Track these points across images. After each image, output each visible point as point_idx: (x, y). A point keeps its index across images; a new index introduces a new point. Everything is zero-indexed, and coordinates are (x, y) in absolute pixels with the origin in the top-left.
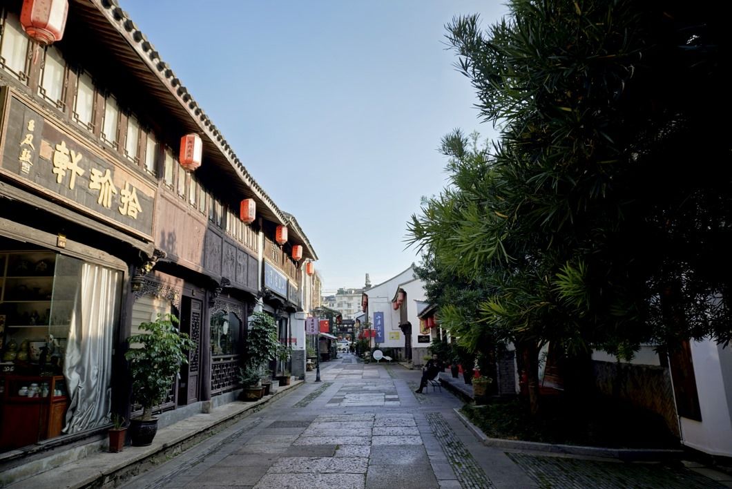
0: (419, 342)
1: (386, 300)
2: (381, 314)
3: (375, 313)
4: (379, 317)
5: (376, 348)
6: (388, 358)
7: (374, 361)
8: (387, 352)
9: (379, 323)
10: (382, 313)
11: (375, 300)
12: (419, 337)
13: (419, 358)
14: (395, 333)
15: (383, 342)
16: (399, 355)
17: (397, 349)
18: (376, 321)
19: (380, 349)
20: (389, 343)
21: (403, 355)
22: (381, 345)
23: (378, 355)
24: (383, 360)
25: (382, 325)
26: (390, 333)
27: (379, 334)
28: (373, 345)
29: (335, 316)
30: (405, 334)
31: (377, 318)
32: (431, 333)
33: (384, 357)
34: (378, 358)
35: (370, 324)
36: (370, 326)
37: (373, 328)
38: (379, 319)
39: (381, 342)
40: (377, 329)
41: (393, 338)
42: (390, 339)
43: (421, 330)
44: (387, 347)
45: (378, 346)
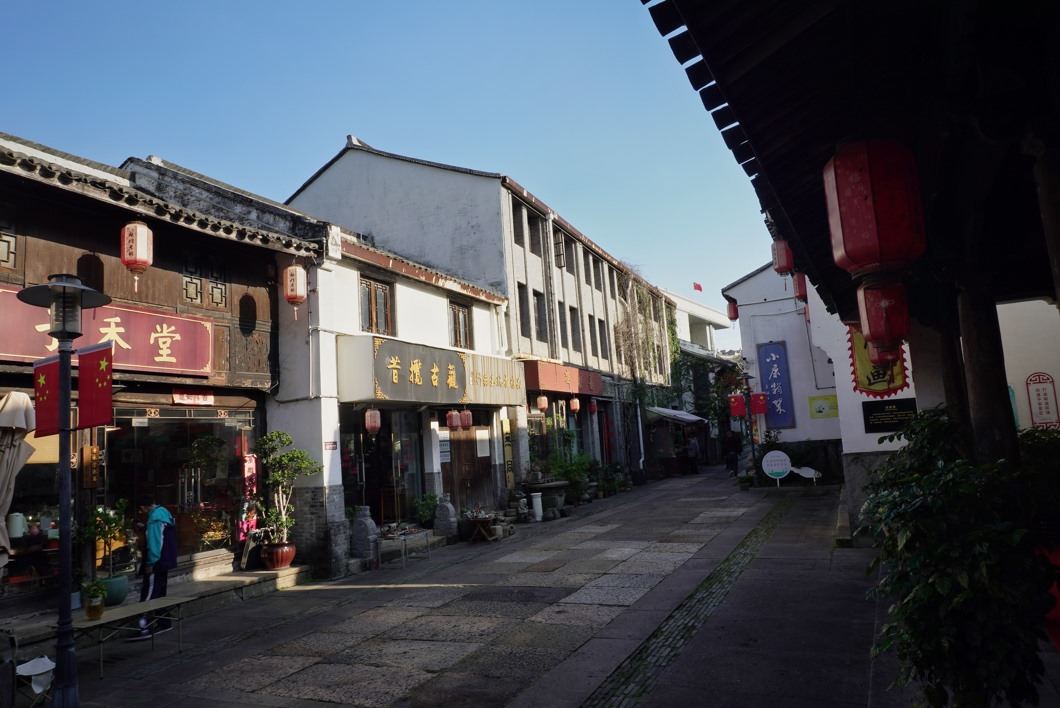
0: (870, 428)
1: (789, 306)
2: (780, 347)
3: (759, 347)
4: (774, 357)
5: (772, 445)
6: (808, 473)
7: (763, 480)
8: (801, 453)
9: (775, 372)
10: (783, 344)
11: (756, 310)
12: (868, 408)
14: (826, 398)
15: (793, 426)
18: (765, 368)
19: (783, 447)
20: (809, 428)
22: (787, 436)
23: (776, 464)
24: (792, 478)
25: (785, 378)
26: (812, 399)
27: (777, 403)
28: (760, 437)
29: (712, 370)
31: (768, 360)
32: (912, 384)
33: (796, 471)
34: (778, 474)
35: (747, 379)
36: (747, 384)
37: (760, 389)
38: (773, 362)
39: (784, 428)
40: (771, 390)
41: (820, 412)
42: (812, 417)
43: (858, 373)
44: (804, 439)
45: (776, 438)
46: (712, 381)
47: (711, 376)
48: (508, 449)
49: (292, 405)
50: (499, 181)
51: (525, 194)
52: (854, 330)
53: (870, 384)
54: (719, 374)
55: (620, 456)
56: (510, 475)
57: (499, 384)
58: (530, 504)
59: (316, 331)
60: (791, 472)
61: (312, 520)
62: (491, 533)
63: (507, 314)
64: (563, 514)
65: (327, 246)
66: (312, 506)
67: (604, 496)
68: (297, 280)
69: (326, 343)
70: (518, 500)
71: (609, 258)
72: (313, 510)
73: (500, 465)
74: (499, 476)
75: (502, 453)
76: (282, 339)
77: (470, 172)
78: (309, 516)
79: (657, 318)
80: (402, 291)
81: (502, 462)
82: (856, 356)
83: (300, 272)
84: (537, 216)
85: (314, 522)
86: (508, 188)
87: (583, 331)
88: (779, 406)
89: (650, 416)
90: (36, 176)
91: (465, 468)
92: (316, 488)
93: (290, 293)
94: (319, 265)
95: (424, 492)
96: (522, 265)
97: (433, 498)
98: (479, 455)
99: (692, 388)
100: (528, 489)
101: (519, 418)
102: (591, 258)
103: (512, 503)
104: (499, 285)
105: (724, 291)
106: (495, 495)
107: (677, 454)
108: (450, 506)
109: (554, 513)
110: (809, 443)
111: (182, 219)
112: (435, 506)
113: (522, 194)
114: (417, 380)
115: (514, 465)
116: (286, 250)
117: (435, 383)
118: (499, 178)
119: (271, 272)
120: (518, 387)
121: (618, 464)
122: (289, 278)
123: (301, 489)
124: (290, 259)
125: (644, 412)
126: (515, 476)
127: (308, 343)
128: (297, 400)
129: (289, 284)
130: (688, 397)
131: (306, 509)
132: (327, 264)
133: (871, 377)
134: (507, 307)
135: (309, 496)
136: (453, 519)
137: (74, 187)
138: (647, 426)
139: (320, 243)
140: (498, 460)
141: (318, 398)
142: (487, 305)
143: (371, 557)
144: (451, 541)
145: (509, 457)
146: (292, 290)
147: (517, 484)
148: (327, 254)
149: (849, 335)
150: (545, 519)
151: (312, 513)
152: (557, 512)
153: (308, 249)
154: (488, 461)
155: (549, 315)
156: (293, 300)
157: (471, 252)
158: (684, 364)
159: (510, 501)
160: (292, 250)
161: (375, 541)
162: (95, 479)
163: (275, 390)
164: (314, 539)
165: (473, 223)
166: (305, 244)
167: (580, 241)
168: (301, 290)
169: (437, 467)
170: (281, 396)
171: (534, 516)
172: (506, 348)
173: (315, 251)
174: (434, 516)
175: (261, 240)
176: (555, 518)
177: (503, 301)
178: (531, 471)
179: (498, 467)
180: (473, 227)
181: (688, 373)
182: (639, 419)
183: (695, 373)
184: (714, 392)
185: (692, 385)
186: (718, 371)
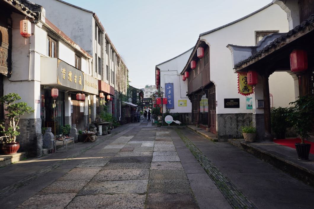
0: (226, 106)
1: (175, 73)
3: (166, 84)
4: (170, 88)
5: (168, 114)
6: (178, 122)
7: (165, 124)
8: (176, 116)
9: (170, 92)
10: (172, 84)
11: (166, 73)
12: (226, 101)
13: (225, 127)
14: (183, 101)
15: (173, 108)
16: (187, 119)
17: (185, 114)
18: (167, 91)
19: (171, 114)
20: (178, 109)
21: (190, 119)
22: (172, 111)
23: (169, 119)
24: (173, 124)
25: (172, 94)
26: (179, 101)
27: (169, 101)
28: (164, 111)
29: (138, 92)
30: (191, 102)
31: (168, 88)
32: (254, 92)
33: (174, 121)
34: (169, 122)
35: (162, 93)
36: (162, 95)
37: (165, 97)
38: (169, 89)
39: (171, 109)
40: (168, 97)
41: (181, 105)
42: (179, 106)
43: (240, 88)
44: (176, 112)
45: (169, 112)
46: (138, 95)
47: (138, 94)
48: (90, 110)
49: (18, 83)
50: (92, 15)
51: (99, 22)
52: (240, 74)
53: (243, 91)
54: (140, 94)
55: (116, 116)
56: (90, 119)
57: (92, 87)
58: (98, 130)
59: (34, 51)
60: (173, 122)
61: (28, 133)
62: (92, 138)
63: (92, 63)
64: (109, 133)
65: (40, 15)
66: (28, 127)
67: (114, 128)
68: (26, 26)
69: (37, 57)
70: (93, 128)
72: (29, 129)
73: (87, 115)
74: (86, 119)
75: (88, 111)
76: (13, 54)
77: (80, 9)
78: (26, 131)
79: (125, 74)
80: (61, 44)
81: (88, 115)
82: (240, 83)
83: (29, 23)
84: (100, 31)
85: (29, 134)
86: (94, 18)
87: (109, 74)
88: (170, 102)
89: (123, 104)
91: (77, 116)
92: (30, 119)
93: (24, 32)
94: (36, 23)
95: (64, 123)
96: (96, 48)
97: (69, 126)
98: (81, 112)
99: (132, 97)
100: (97, 124)
101: (94, 99)
102: (112, 50)
103: (91, 129)
104: (89, 52)
105: (156, 66)
106: (85, 126)
107: (131, 116)
108: (76, 129)
109: (106, 133)
110: (177, 113)
112: (69, 129)
113: (98, 21)
114: (70, 79)
115: (91, 116)
116: (22, 11)
117: (76, 82)
118: (92, 13)
119: (9, 22)
120: (96, 89)
122: (24, 25)
123: (22, 119)
124: (24, 16)
125: (121, 103)
126: (92, 120)
127: (29, 57)
128: (21, 81)
129: (24, 27)
130: (130, 99)
131: (25, 128)
132: (40, 24)
133: (243, 89)
134: (92, 60)
135: (26, 123)
136: (77, 134)
138: (122, 107)
139: (37, 13)
140: (86, 114)
141: (33, 81)
142: (86, 58)
143: (52, 148)
144: (76, 142)
145: (90, 113)
146: (25, 30)
147: (92, 122)
148: (40, 19)
149: (238, 76)
150: (103, 134)
151: (28, 130)
152: (107, 132)
153: (32, 14)
154: (83, 113)
155: (102, 66)
156: (25, 35)
157: (79, 38)
158: (130, 90)
159: (90, 128)
160: (25, 13)
161: (53, 142)
163: (9, 75)
164: (28, 141)
165: (81, 28)
166: (31, 12)
167: (110, 44)
168: (29, 32)
169: (70, 115)
170: (12, 79)
171: (99, 133)
172: (91, 74)
173: (35, 16)
174: (69, 133)
175: (12, 2)
176: (106, 134)
177: (91, 57)
178: (97, 118)
179: (86, 116)
180: (80, 29)
181: (131, 92)
182: (120, 105)
183: (133, 93)
184: (138, 98)
185: (132, 96)
186: (140, 93)
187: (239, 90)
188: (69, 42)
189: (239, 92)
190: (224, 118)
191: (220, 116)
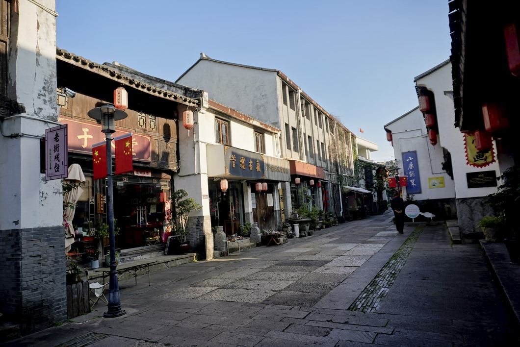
0: (470, 185)
1: (418, 133)
2: (414, 154)
3: (403, 154)
4: (411, 159)
5: (410, 202)
8: (425, 205)
9: (411, 166)
10: (415, 152)
11: (401, 136)
12: (470, 176)
14: (437, 178)
15: (420, 192)
16: (447, 210)
17: (442, 201)
18: (406, 164)
19: (416, 203)
20: (428, 193)
21: (454, 209)
22: (417, 197)
23: (412, 211)
24: (420, 218)
25: (416, 169)
26: (430, 179)
27: (412, 181)
29: (374, 169)
31: (408, 160)
33: (422, 214)
34: (413, 216)
35: (397, 169)
36: (397, 172)
37: (403, 173)
38: (410, 161)
39: (415, 193)
40: (409, 175)
41: (434, 185)
42: (430, 188)
43: (469, 156)
44: (426, 199)
45: (412, 198)
46: (374, 174)
47: (374, 172)
48: (282, 203)
49: (186, 178)
50: (276, 73)
51: (288, 80)
52: (467, 135)
53: (475, 161)
54: (378, 171)
55: (332, 209)
56: (283, 215)
57: (278, 171)
58: (293, 229)
59: (198, 142)
60: (420, 215)
61: (197, 232)
62: (278, 241)
63: (280, 138)
64: (309, 234)
65: (202, 101)
66: (197, 225)
67: (326, 228)
68: (188, 117)
69: (202, 148)
70: (287, 227)
71: (325, 113)
72: (198, 227)
73: (278, 211)
74: (278, 216)
75: (279, 204)
76: (180, 147)
77: (261, 69)
78: (196, 230)
79: (347, 143)
80: (234, 125)
81: (279, 209)
82: (468, 148)
83: (191, 113)
84: (293, 91)
85: (198, 233)
86: (280, 77)
87: (314, 147)
88: (413, 183)
89: (345, 190)
90: (79, 64)
91: (263, 211)
92: (200, 217)
93: (187, 124)
94: (199, 110)
95: (244, 222)
96: (287, 115)
97: (249, 224)
98: (269, 206)
99: (364, 178)
100: (292, 222)
101: (287, 188)
102: (317, 112)
103: (284, 229)
104: (276, 124)
105: (385, 127)
106: (276, 225)
107: (359, 208)
108: (257, 228)
109: (305, 233)
110: (428, 201)
111: (140, 87)
112: (250, 229)
113: (286, 79)
114: (243, 167)
115: (284, 211)
116: (184, 103)
117: (251, 169)
118: (276, 71)
119: (176, 114)
120: (287, 173)
121: (331, 213)
123: (191, 217)
124: (185, 107)
125: (342, 188)
126: (285, 216)
127: (194, 148)
128: (189, 175)
129: (187, 119)
130: (362, 182)
131: (194, 227)
132: (203, 110)
133: (476, 158)
134: (281, 135)
135: (195, 221)
136: (259, 235)
137: (94, 70)
138: (344, 195)
139: (199, 100)
140: (277, 208)
141: (199, 174)
142: (271, 133)
143: (224, 250)
144: (258, 245)
145: (282, 207)
146: (188, 122)
147: (286, 220)
148: (202, 105)
149: (464, 138)
150: (301, 236)
151: (197, 229)
152: (306, 234)
153: (194, 103)
154: (272, 208)
155: (299, 139)
156: (187, 127)
157: (263, 108)
158: (360, 166)
159: (283, 228)
160: (187, 103)
161: (226, 243)
162: (102, 209)
163: (179, 171)
164: (198, 241)
165: (263, 94)
166: (192, 100)
167: (312, 104)
168: (192, 123)
169: (251, 210)
170: (181, 174)
171: (295, 234)
172: (280, 154)
173: (197, 104)
174: (250, 233)
175: (174, 98)
176: (305, 236)
177: (279, 131)
178: (293, 214)
180: (263, 96)
181: (362, 170)
182: (340, 191)
183: (366, 170)
184: (375, 179)
185: (364, 176)
186: (377, 169)
187: (467, 159)
188: (243, 119)
189: (468, 163)
190: (468, 204)
191: (461, 202)
